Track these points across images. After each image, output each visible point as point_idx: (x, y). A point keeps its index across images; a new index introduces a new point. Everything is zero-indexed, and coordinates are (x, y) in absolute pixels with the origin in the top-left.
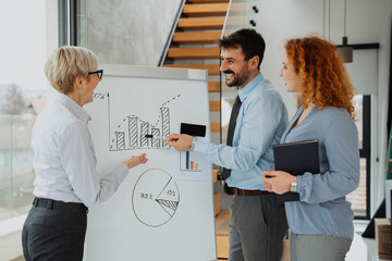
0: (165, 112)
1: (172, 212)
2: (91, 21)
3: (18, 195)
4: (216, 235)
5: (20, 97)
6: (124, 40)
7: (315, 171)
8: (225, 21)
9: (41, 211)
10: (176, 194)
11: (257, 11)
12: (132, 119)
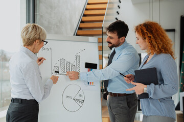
0: (77, 57)
1: (81, 104)
2: (41, 16)
3: (3, 102)
4: (102, 117)
5: (5, 56)
6: (57, 26)
7: (156, 83)
8: (104, 18)
9: (16, 105)
10: (83, 96)
11: (118, 14)
12: (62, 60)
